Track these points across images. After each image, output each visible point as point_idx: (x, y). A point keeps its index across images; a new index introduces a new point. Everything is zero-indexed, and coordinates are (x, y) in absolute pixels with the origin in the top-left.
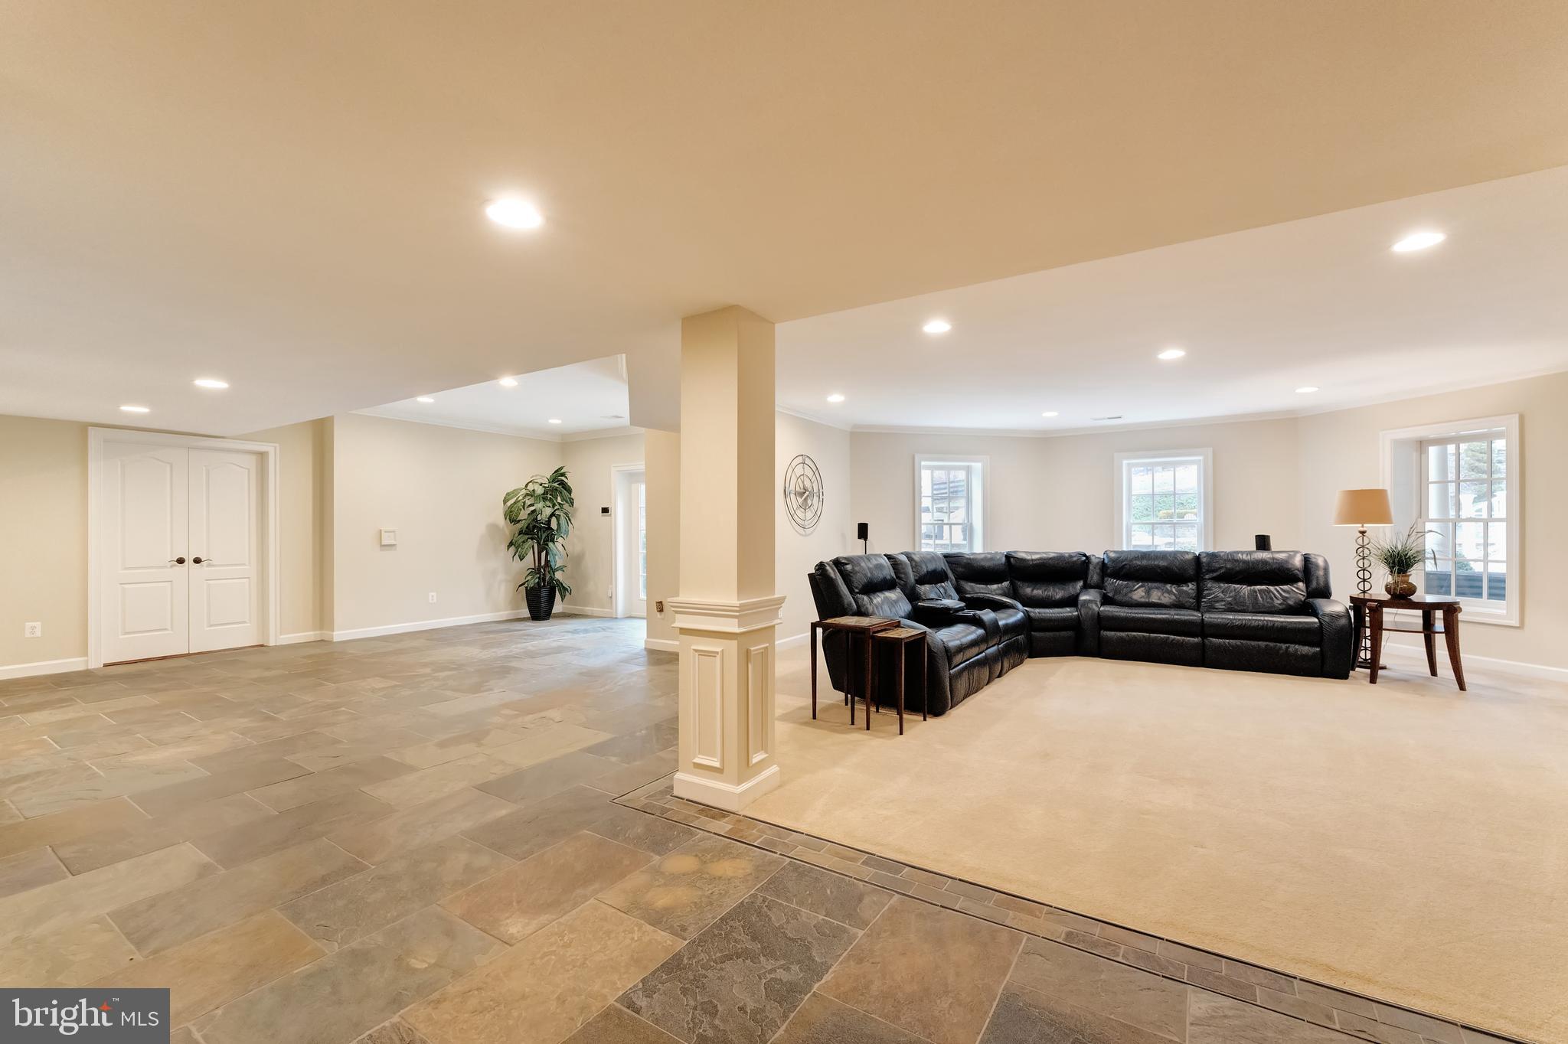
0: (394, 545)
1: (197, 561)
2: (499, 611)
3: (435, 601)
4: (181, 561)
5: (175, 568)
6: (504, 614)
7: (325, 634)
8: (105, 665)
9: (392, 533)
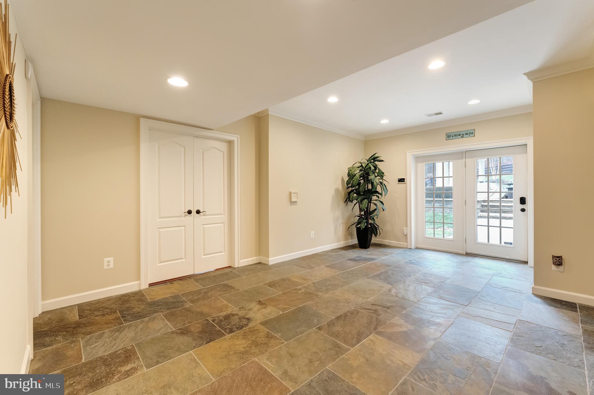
0: (296, 202)
1: (198, 212)
2: (339, 242)
3: (313, 236)
4: (190, 212)
5: (187, 217)
6: (342, 244)
7: (263, 259)
8: (151, 285)
9: (296, 194)
